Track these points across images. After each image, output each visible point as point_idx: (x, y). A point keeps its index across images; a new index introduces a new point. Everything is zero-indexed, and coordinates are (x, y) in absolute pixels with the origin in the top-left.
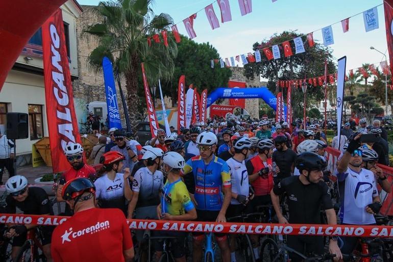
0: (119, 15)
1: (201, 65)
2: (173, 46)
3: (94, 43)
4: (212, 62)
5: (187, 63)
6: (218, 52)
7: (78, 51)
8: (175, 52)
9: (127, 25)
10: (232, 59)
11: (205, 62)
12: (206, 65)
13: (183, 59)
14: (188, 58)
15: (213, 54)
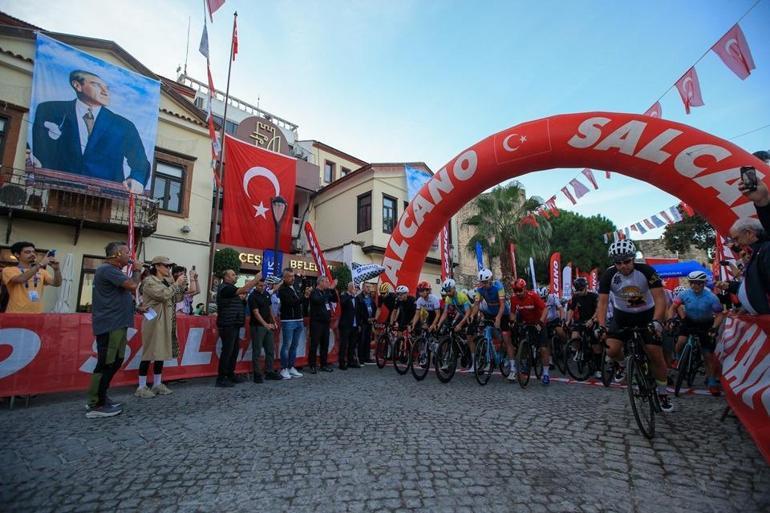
0: (492, 205)
1: (590, 241)
2: (546, 226)
3: (472, 231)
4: (605, 236)
5: (571, 241)
6: (614, 224)
7: (459, 242)
8: (549, 231)
9: (499, 212)
10: (626, 229)
11: (595, 237)
12: (596, 240)
13: (566, 237)
14: (572, 235)
15: (606, 227)
